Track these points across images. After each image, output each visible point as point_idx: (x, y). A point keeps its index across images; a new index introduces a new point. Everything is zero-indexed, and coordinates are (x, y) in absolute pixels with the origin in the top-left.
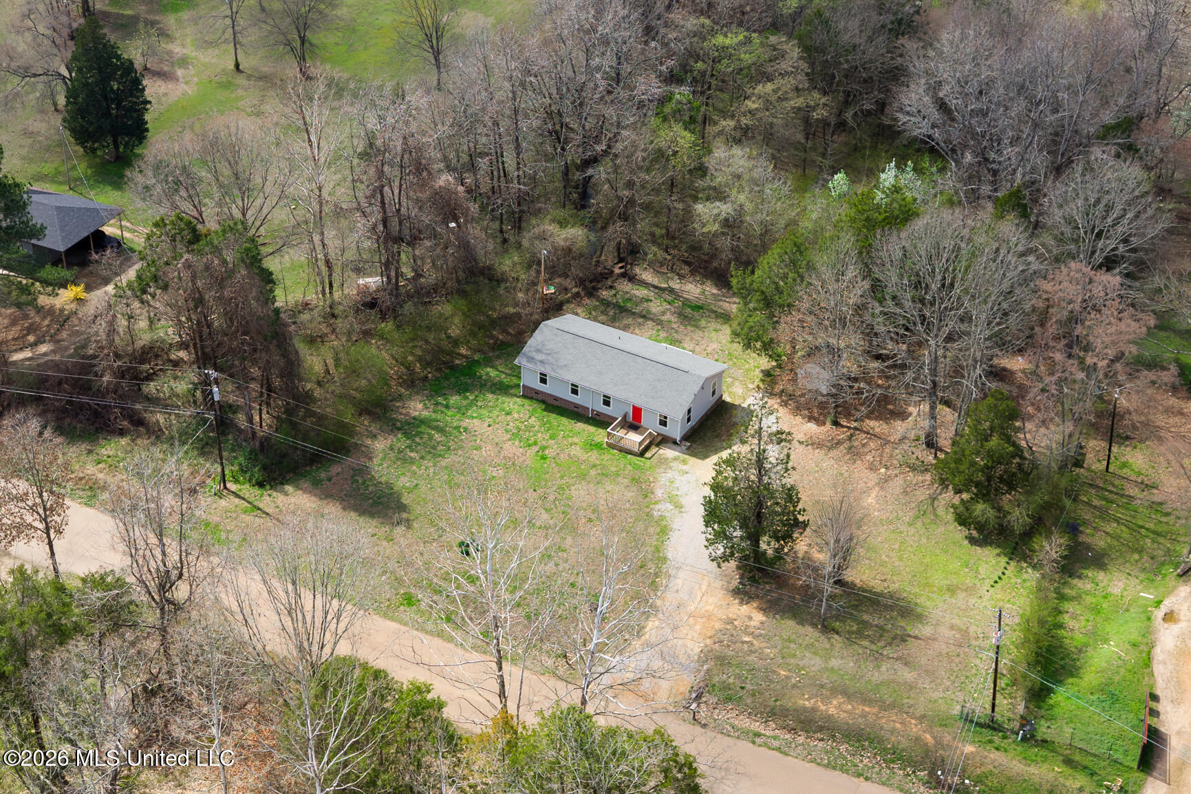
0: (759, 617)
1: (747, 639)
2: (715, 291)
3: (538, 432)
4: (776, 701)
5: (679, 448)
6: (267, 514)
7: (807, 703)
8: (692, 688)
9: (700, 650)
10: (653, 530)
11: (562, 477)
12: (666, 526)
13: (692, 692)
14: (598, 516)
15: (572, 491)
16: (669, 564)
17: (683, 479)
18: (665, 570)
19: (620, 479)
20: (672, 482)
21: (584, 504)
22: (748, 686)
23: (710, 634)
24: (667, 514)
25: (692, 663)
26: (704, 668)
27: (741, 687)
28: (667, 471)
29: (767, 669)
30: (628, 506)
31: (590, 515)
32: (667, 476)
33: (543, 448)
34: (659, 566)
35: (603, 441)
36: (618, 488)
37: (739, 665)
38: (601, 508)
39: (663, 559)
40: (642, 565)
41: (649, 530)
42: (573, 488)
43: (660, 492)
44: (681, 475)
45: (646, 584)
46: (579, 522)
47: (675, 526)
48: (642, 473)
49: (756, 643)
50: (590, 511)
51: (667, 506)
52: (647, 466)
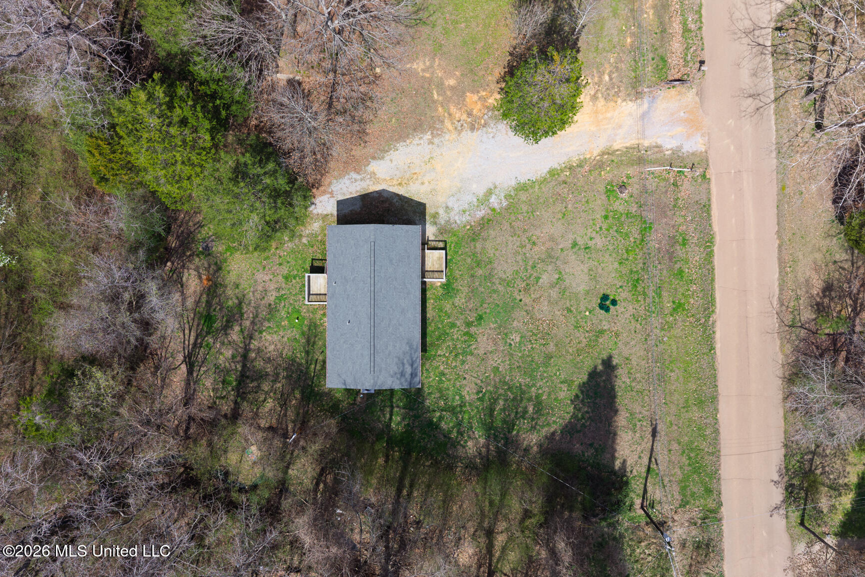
3: (453, 339)
4: (656, 33)
7: (650, 13)
8: (669, 88)
9: (630, 102)
10: (523, 197)
11: (495, 291)
12: (516, 190)
13: (673, 87)
14: (527, 241)
15: (509, 275)
16: (556, 166)
17: (456, 206)
18: (563, 165)
19: (478, 250)
20: (464, 211)
21: (519, 258)
22: (651, 56)
23: (612, 104)
24: (502, 195)
25: (645, 101)
26: (646, 90)
27: (653, 59)
28: (452, 221)
29: (630, 52)
30: (506, 226)
31: (529, 246)
32: (459, 219)
33: (469, 324)
34: (562, 171)
35: (440, 287)
36: (488, 245)
37: (635, 71)
38: (518, 244)
39: (552, 173)
40: (565, 182)
41: (524, 199)
42: (504, 276)
43: (480, 214)
44: (452, 209)
45: (582, 170)
46: (539, 250)
47: (513, 183)
48: (463, 238)
49: (607, 72)
50: (523, 250)
51: (493, 199)
52: (454, 239)
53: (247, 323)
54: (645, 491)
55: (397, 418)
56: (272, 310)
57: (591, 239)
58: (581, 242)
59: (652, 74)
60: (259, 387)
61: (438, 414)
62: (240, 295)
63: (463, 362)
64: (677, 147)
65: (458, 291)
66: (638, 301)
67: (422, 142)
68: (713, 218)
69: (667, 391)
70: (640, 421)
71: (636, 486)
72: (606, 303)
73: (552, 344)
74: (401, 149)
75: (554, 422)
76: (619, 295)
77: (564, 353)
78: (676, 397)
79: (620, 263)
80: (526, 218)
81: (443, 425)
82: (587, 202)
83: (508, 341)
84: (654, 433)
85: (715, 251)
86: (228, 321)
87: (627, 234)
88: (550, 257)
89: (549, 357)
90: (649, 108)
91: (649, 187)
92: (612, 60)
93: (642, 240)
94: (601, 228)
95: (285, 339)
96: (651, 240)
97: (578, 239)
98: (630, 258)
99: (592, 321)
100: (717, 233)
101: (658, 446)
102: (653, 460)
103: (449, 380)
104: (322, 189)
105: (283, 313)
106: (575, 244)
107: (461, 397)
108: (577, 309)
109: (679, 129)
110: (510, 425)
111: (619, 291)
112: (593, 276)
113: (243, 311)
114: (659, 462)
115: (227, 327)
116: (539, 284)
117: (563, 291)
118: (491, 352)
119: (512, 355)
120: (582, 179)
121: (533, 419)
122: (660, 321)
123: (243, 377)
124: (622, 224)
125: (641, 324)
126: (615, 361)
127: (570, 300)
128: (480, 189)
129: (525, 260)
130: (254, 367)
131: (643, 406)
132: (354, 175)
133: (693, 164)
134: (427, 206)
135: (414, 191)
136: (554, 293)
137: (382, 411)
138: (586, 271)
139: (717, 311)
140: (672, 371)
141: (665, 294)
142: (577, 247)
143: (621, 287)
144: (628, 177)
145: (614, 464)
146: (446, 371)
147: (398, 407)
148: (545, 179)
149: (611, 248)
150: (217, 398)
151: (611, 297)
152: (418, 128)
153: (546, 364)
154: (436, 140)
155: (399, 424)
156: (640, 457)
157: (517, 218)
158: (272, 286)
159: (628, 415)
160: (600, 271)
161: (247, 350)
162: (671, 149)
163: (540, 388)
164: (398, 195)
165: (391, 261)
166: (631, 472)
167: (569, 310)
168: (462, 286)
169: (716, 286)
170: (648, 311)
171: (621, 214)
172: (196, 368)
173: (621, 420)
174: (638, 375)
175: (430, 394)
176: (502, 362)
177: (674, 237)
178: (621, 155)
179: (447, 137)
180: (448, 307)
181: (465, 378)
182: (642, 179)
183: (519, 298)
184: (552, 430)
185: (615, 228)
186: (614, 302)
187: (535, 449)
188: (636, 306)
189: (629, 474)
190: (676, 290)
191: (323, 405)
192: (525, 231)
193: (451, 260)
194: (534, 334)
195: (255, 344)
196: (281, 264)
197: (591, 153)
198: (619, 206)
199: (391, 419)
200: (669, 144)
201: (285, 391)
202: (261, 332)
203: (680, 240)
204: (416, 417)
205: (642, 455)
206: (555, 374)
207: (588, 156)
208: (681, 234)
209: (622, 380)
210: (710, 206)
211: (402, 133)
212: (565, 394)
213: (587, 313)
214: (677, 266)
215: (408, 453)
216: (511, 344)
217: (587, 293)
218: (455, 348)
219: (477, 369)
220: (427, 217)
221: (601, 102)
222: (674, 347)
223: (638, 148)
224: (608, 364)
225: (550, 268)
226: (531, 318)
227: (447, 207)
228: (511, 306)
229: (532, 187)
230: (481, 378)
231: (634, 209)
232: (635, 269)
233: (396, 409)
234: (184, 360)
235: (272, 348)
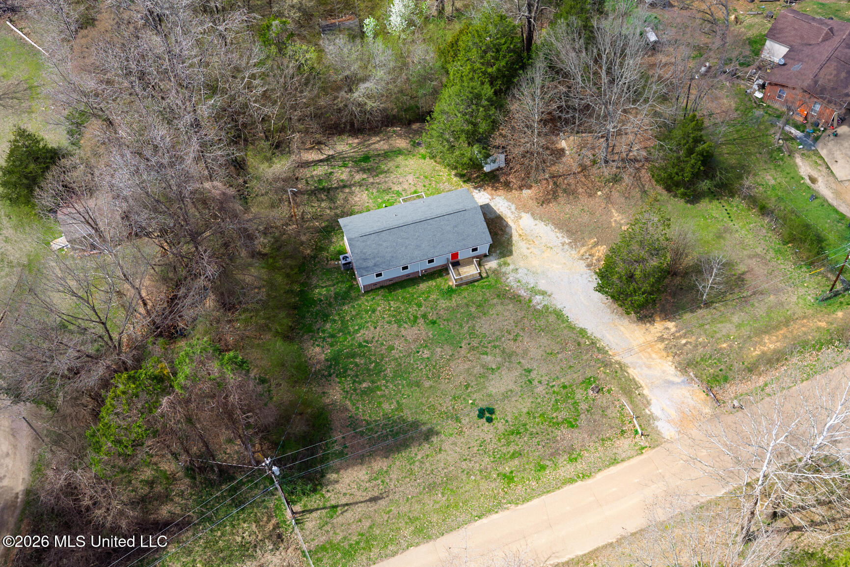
0: (671, 325)
1: (684, 341)
2: (356, 141)
3: (407, 309)
4: (743, 364)
5: (491, 257)
6: (347, 505)
7: (757, 352)
8: (704, 392)
9: (674, 367)
10: (552, 318)
11: (461, 326)
12: (555, 310)
13: (707, 395)
14: (515, 334)
15: (479, 330)
16: (589, 332)
17: (521, 274)
18: (593, 337)
19: (492, 302)
20: (519, 281)
21: (498, 333)
22: (722, 367)
23: (665, 354)
24: (546, 303)
25: (683, 378)
26: (691, 374)
27: (721, 370)
28: (507, 276)
29: (715, 350)
30: (520, 314)
31: (511, 337)
32: (511, 279)
33: (424, 316)
34: (588, 338)
35: (449, 286)
36: (499, 308)
37: (702, 359)
38: (509, 328)
39: (583, 332)
40: (579, 344)
41: (550, 320)
42: (477, 328)
43: (522, 292)
44: (517, 273)
45: (596, 353)
46: (510, 346)
47: (559, 307)
48: (497, 288)
49: (689, 340)
50: (506, 334)
51: (538, 298)
52: (493, 282)
53: (371, 180)
54: (311, 511)
55: (324, 291)
56: (388, 190)
57: (540, 382)
58: (533, 375)
59: (708, 375)
60: (323, 200)
61: (337, 318)
62: (391, 170)
63: (389, 322)
64: (657, 417)
65: (450, 299)
66: (499, 440)
67: (561, 238)
68: (608, 470)
69: (421, 497)
70: (383, 482)
71: (313, 501)
72: (486, 414)
73: (431, 383)
74: (549, 228)
75: (358, 408)
76: (498, 422)
77: (426, 395)
78: (417, 507)
79: (528, 413)
80: (534, 327)
81: (328, 325)
82: (571, 367)
83: (421, 350)
84: (374, 499)
85: (577, 484)
86: (368, 169)
87: (558, 409)
88: (510, 357)
89: (418, 384)
90: (678, 383)
91: (609, 411)
92: (700, 340)
93: (558, 424)
94: (553, 386)
95: (367, 204)
96: (562, 432)
97: (535, 372)
98: (537, 420)
99: (465, 407)
100: (595, 479)
101: (360, 509)
102: (346, 508)
103: (370, 317)
104: (493, 192)
105: (387, 198)
106: (529, 371)
107: (358, 331)
108: (471, 392)
109: (673, 413)
110: (343, 374)
111: (502, 420)
112: (507, 396)
113: (380, 176)
114: (345, 514)
115: (364, 170)
116: (482, 356)
117: (482, 376)
118: (406, 340)
119: (409, 356)
120: (588, 356)
121: (355, 390)
122: (489, 466)
123: (328, 190)
124: (565, 401)
125: (478, 450)
126: (434, 439)
127: (477, 384)
128: (542, 285)
129: (499, 339)
130: (338, 194)
131: (398, 480)
132: (513, 207)
133: (648, 435)
134: (512, 257)
135: (519, 246)
136: (478, 370)
137: (328, 280)
138: (510, 387)
139: (519, 507)
140: (443, 494)
141: (517, 462)
142: (527, 374)
143: (507, 421)
144: (609, 391)
145: (332, 472)
146: (377, 313)
147: (335, 289)
148: (574, 329)
149: (539, 400)
150: (306, 181)
151: (494, 417)
152: (570, 232)
153: (410, 385)
154: (566, 247)
155: (320, 294)
156: (345, 494)
157: (531, 320)
158: (406, 186)
159: (385, 469)
160: (514, 399)
161: (350, 186)
162: (652, 414)
163: (387, 387)
164: (511, 237)
165: (456, 226)
166: (328, 491)
167: (467, 386)
168: (455, 300)
169: (543, 497)
170: (494, 452)
171: (574, 398)
172: (326, 163)
173: (379, 464)
174: (428, 464)
175: (353, 307)
176: (400, 351)
177: (574, 449)
178: (625, 377)
179: (573, 252)
180: (433, 297)
181: (375, 328)
182: (613, 403)
183: (463, 345)
184: (350, 408)
185: (559, 398)
186: (490, 420)
187: (327, 401)
188: (494, 440)
189: (324, 490)
190: (524, 470)
191: (320, 241)
192: (523, 329)
193: (475, 286)
194: (434, 367)
195: (356, 189)
196: (425, 186)
197: (615, 355)
198: (579, 394)
199: (323, 287)
200: (655, 409)
201: (324, 217)
202: (367, 190)
203: (573, 456)
204: (330, 305)
205: (348, 496)
206: (403, 395)
207: (610, 353)
208: (579, 455)
209: (418, 452)
210: (618, 463)
211: (561, 225)
212: (388, 407)
213: (470, 402)
214: (548, 463)
215: (295, 308)
216: (418, 352)
217: (490, 395)
218: (400, 313)
219: (387, 334)
220: (502, 259)
221: (661, 346)
222: (467, 488)
223: (638, 387)
224: (429, 435)
225: (499, 359)
226: (449, 360)
227: (517, 269)
228: (454, 342)
229: (563, 321)
230: (380, 339)
231: (583, 406)
232: (528, 427)
233: (332, 288)
234: (329, 156)
235: (357, 199)
